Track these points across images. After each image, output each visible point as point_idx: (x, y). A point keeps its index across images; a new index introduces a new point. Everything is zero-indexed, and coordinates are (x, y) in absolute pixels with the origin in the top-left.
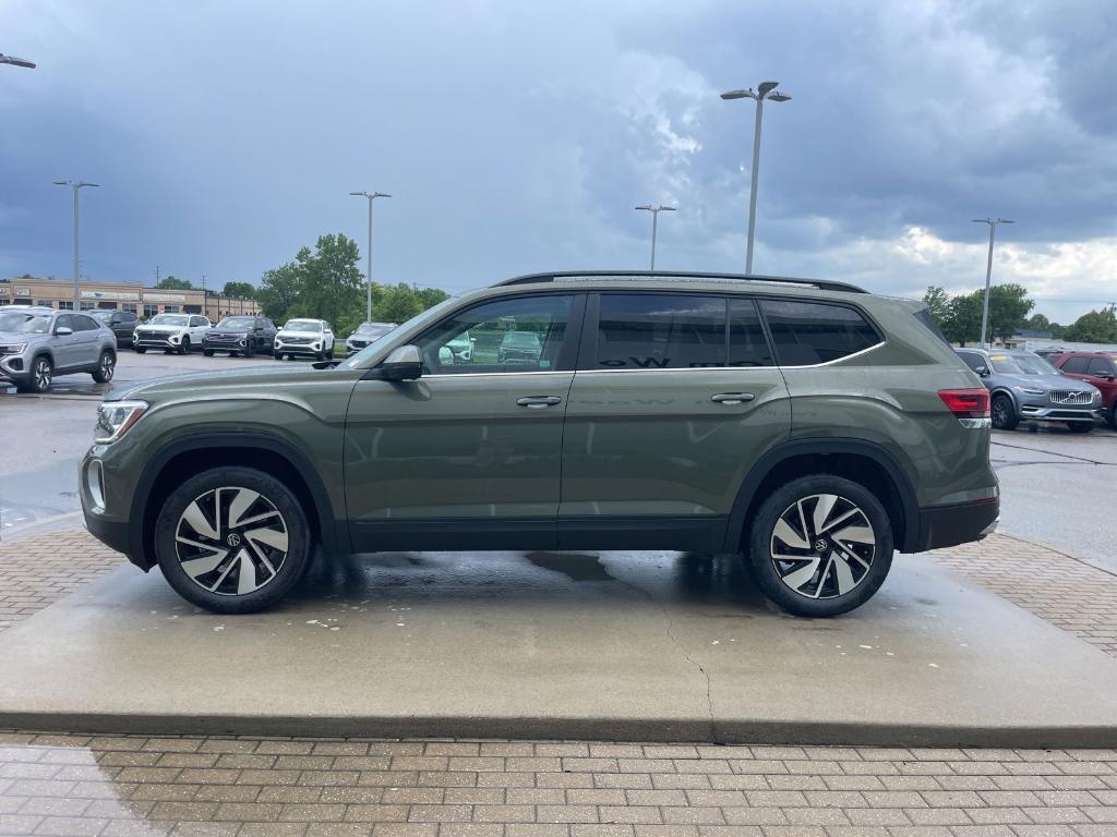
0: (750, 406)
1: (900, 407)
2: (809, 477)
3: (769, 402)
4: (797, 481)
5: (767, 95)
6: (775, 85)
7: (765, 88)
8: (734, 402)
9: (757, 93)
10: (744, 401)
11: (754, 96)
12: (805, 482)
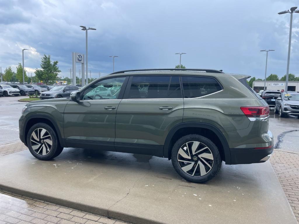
0: (170, 111)
1: (223, 112)
2: (190, 135)
3: (177, 110)
4: (186, 136)
5: (294, 11)
7: (293, 9)
8: (166, 110)
9: (290, 11)
10: (169, 109)
12: (188, 137)
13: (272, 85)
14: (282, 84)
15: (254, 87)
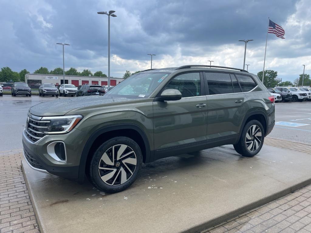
5: (111, 14)
6: (114, 12)
7: (111, 12)
9: (108, 13)
10: (240, 102)
11: (107, 14)
13: (47, 78)
14: (56, 78)
15: (28, 80)
